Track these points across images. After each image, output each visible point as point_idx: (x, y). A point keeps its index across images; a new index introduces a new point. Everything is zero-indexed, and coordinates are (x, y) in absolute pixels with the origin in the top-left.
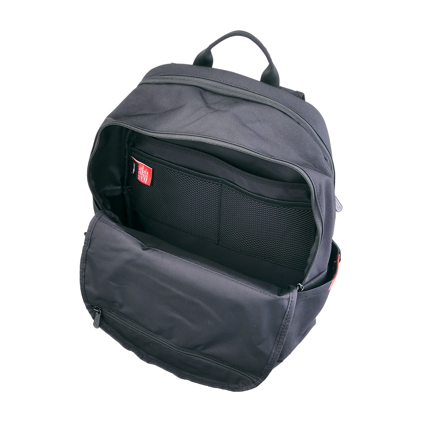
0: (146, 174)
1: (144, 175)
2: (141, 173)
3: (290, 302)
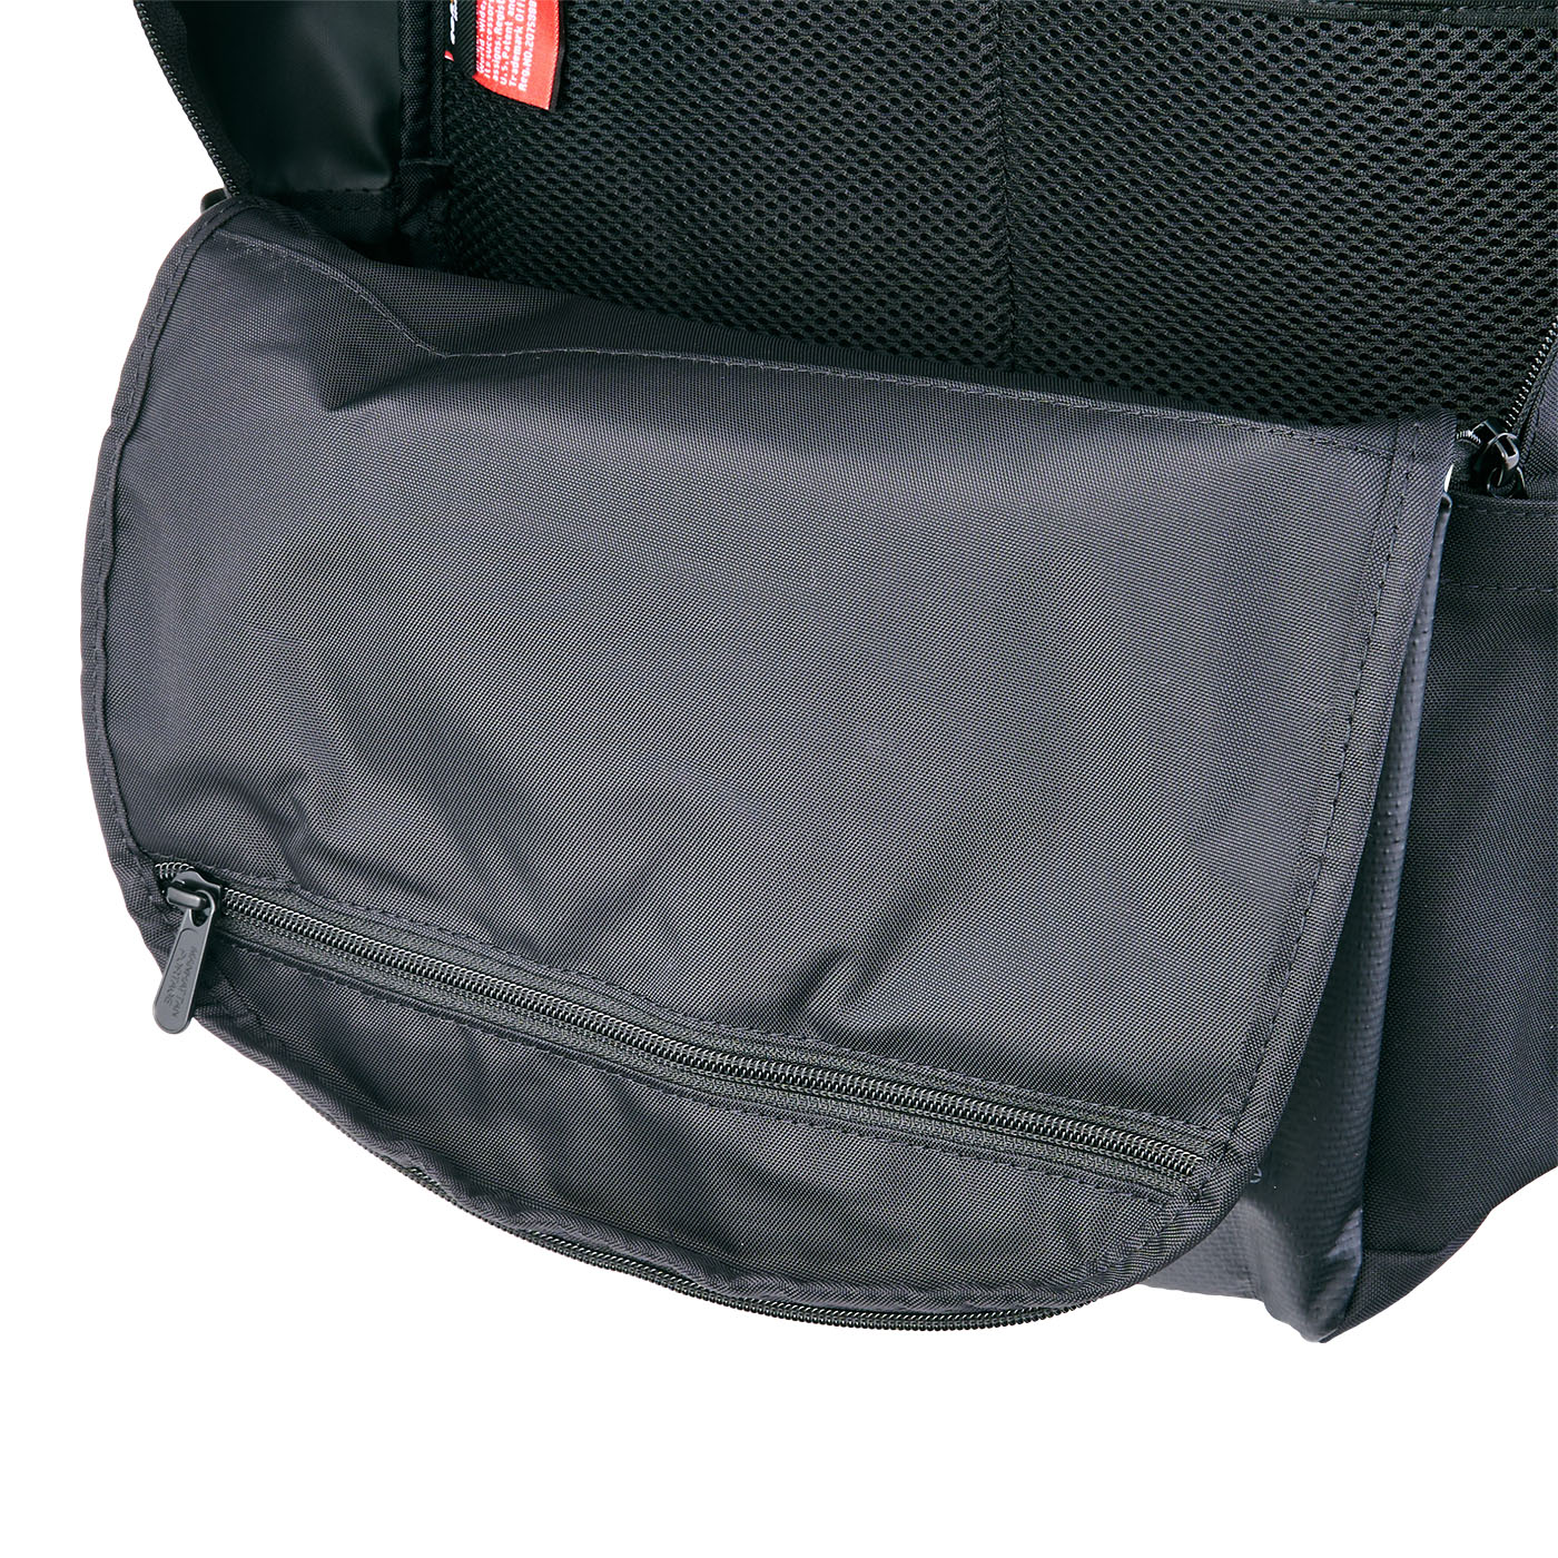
0: (524, 24)
1: (508, 30)
2: (495, 17)
3: (1396, 479)
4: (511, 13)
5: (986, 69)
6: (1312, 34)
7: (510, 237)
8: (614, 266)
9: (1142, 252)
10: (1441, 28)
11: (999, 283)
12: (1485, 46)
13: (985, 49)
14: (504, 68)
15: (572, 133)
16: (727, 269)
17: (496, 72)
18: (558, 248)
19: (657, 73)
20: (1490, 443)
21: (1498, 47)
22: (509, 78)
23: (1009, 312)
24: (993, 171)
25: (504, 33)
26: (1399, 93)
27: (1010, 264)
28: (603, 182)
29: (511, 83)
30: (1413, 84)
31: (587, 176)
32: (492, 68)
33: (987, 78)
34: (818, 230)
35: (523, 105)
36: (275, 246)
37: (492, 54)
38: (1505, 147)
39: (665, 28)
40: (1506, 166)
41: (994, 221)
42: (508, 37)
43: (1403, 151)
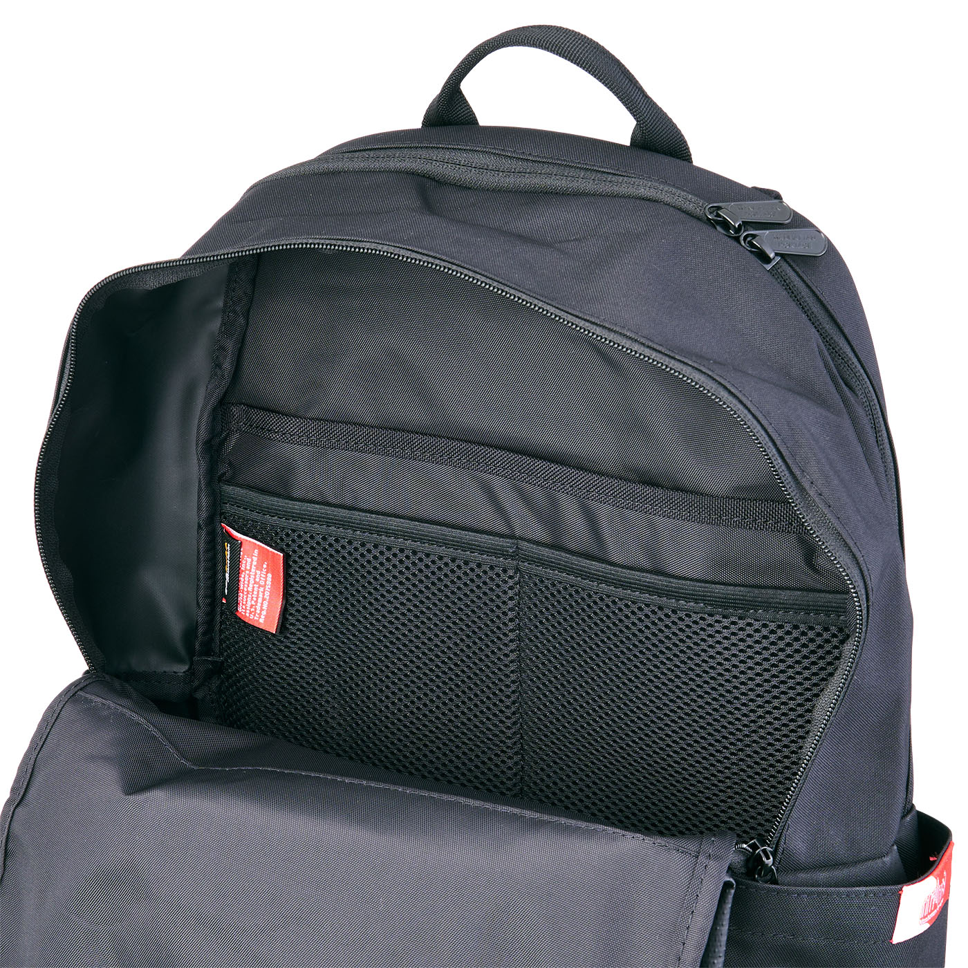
0: (264, 586)
2: (249, 581)
3: (700, 868)
4: (257, 580)
5: (511, 626)
6: (681, 619)
7: (253, 703)
8: (308, 722)
9: (591, 732)
10: (749, 621)
11: (515, 743)
12: (772, 632)
13: (511, 615)
14: (252, 610)
15: (288, 647)
16: (369, 728)
17: (248, 611)
18: (278, 710)
19: (335, 617)
20: (757, 852)
21: (780, 633)
22: (254, 615)
23: (520, 760)
24: (513, 682)
25: (253, 591)
26: (727, 654)
27: (521, 734)
28: (304, 675)
29: (255, 618)
30: (734, 650)
31: (295, 671)
32: (246, 609)
33: (511, 631)
34: (418, 708)
35: (262, 630)
36: (108, 702)
37: (246, 602)
38: (783, 688)
39: (341, 593)
40: (784, 698)
41: (513, 709)
42: (255, 593)
43: (728, 686)
